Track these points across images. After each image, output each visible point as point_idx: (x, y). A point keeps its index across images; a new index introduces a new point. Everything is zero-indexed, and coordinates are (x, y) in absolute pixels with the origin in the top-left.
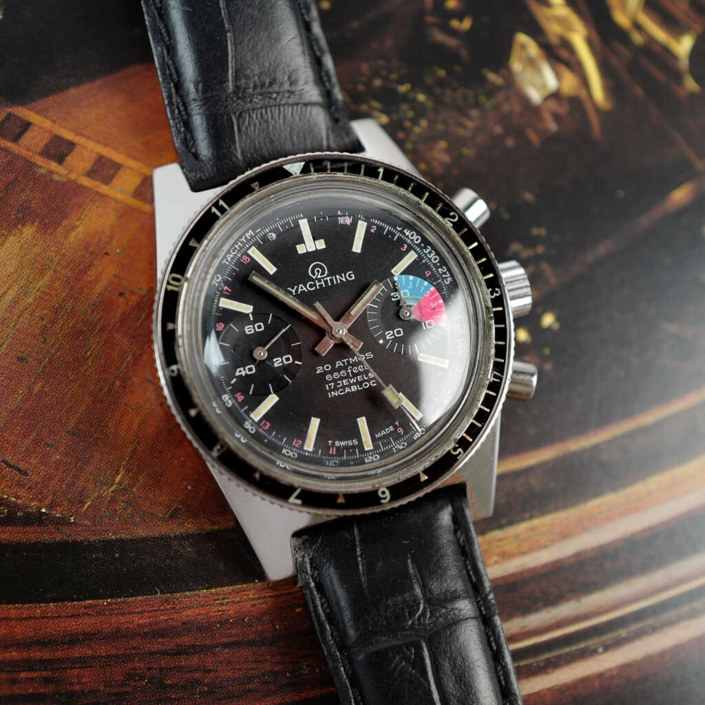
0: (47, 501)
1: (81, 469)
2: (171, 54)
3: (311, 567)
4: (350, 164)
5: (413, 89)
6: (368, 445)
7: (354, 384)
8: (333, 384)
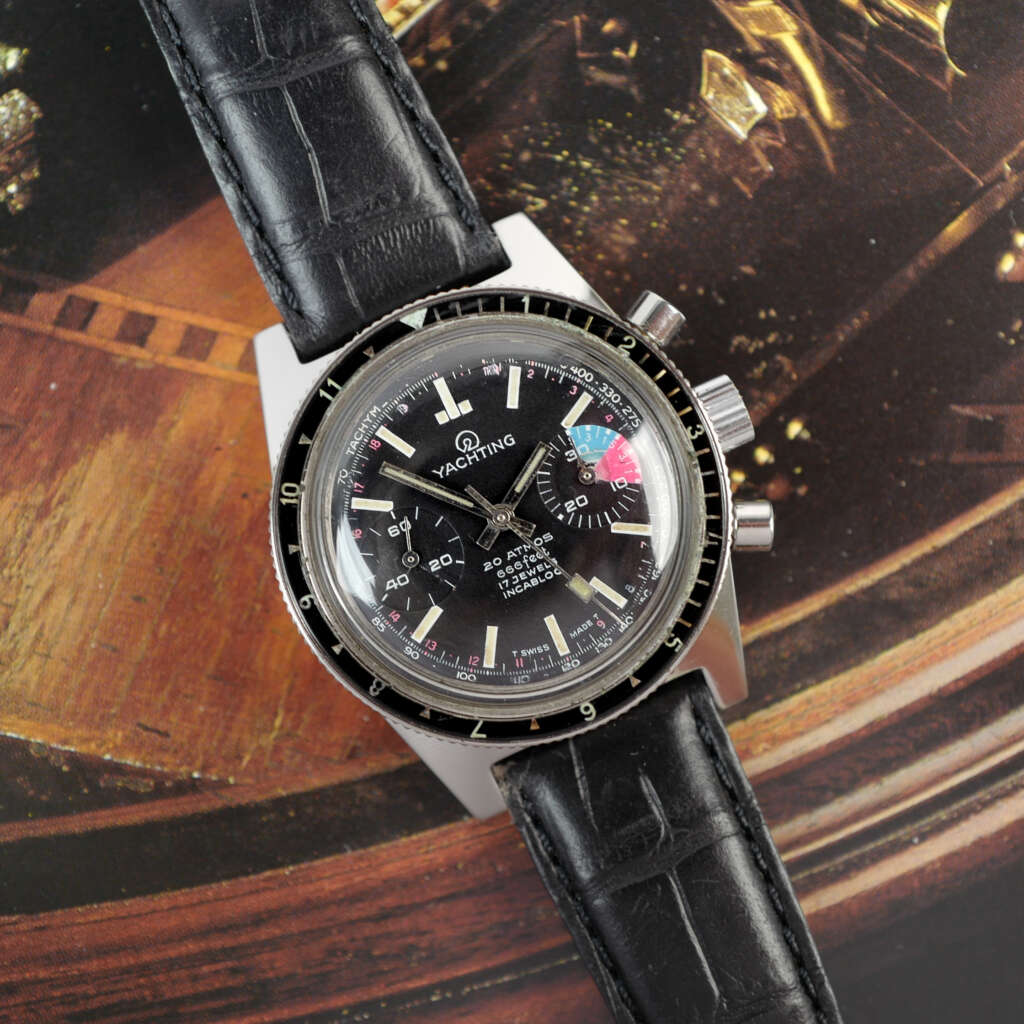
0: (199, 763)
1: (232, 718)
2: (245, 190)
3: (523, 798)
4: (486, 300)
5: (572, 156)
6: (563, 649)
7: (534, 576)
8: (507, 581)
